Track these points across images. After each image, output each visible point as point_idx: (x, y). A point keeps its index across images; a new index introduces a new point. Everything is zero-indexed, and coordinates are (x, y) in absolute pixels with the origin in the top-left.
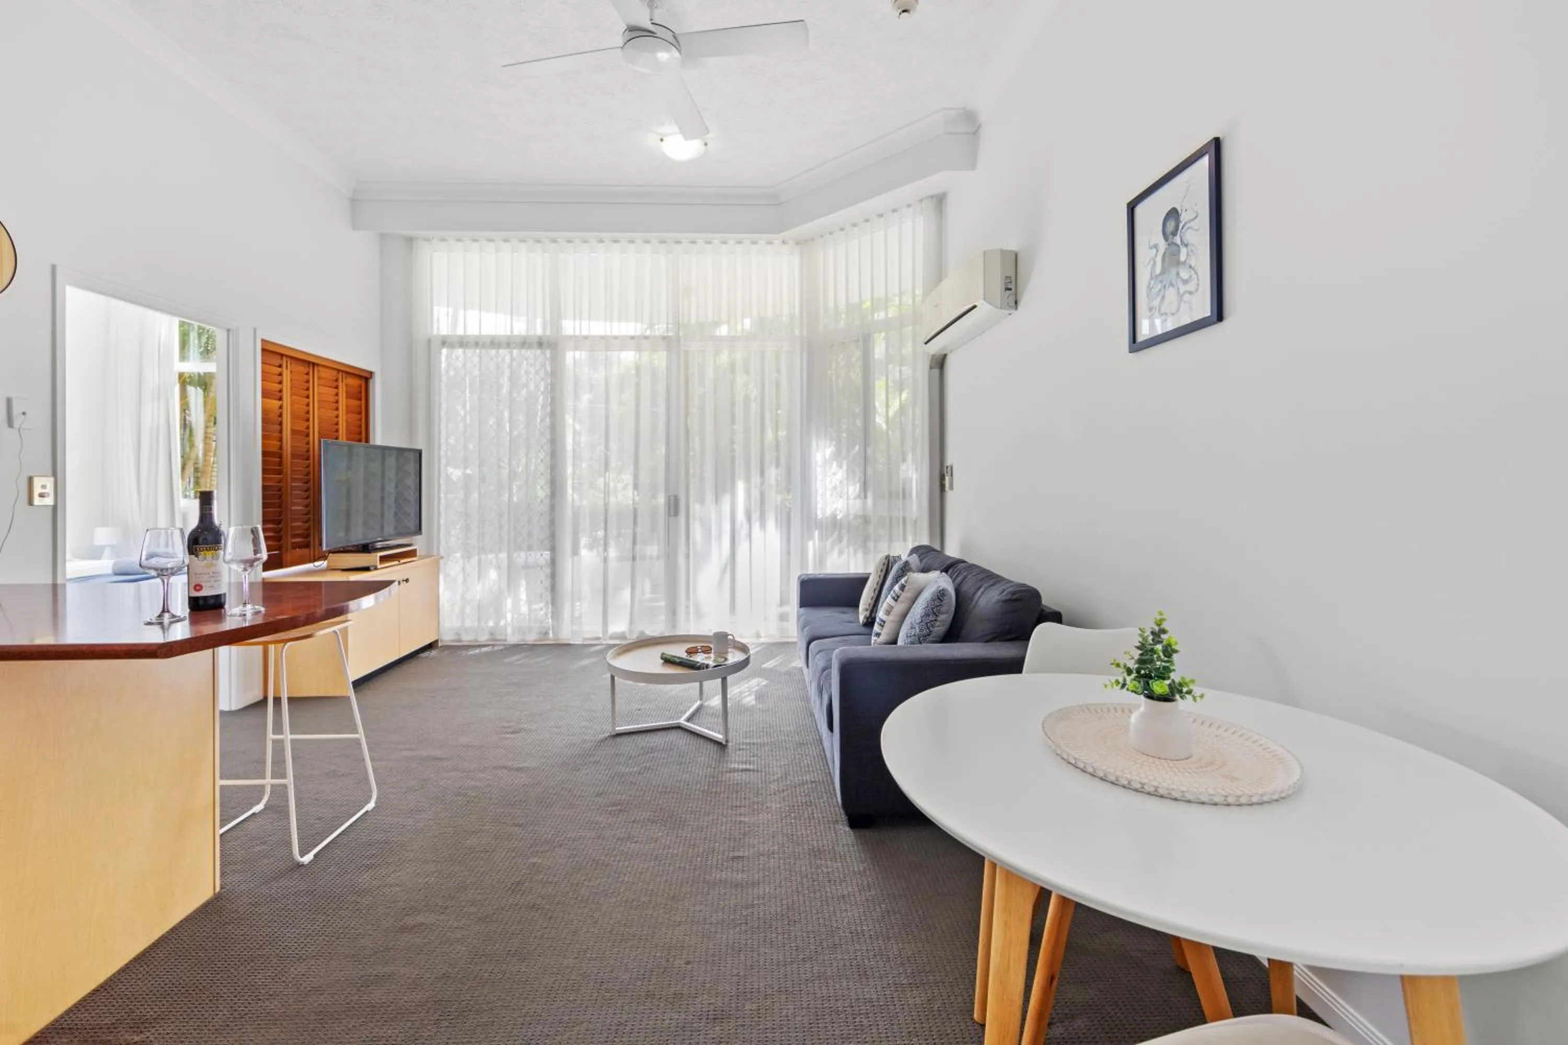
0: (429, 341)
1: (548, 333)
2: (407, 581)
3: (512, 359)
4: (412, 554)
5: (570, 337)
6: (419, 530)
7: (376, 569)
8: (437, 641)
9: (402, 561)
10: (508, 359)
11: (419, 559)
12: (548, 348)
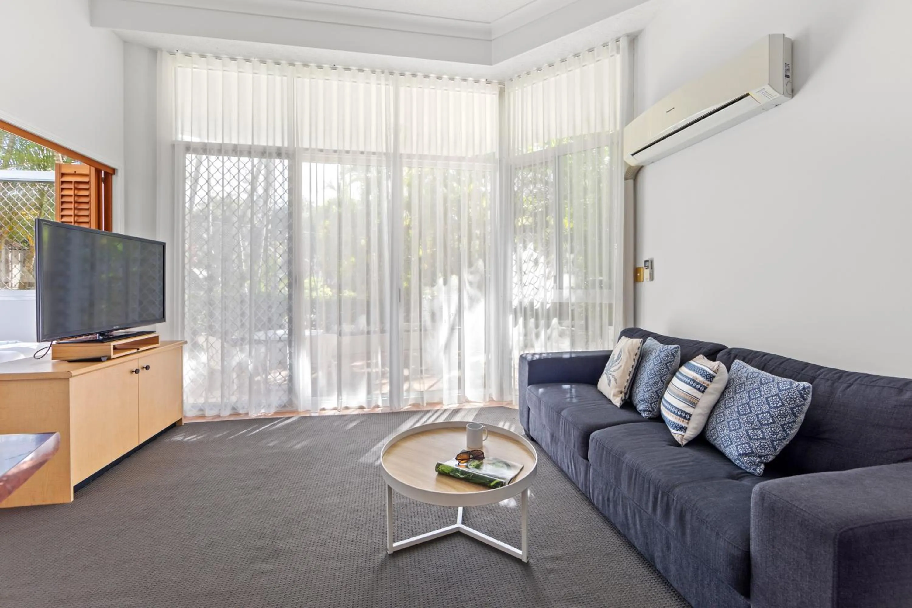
0: (173, 146)
1: (286, 145)
2: (147, 368)
3: (253, 166)
4: (155, 340)
5: (307, 149)
6: (163, 318)
7: (109, 359)
8: (181, 420)
9: (141, 349)
10: (249, 166)
11: (161, 346)
12: (286, 158)
